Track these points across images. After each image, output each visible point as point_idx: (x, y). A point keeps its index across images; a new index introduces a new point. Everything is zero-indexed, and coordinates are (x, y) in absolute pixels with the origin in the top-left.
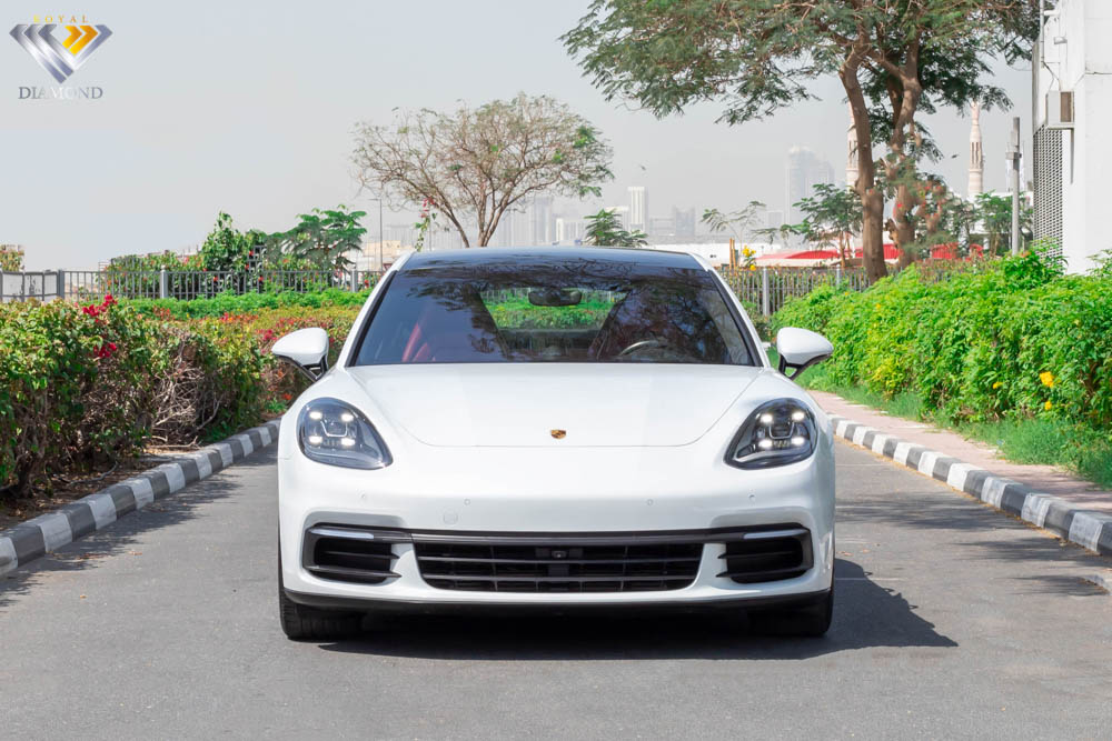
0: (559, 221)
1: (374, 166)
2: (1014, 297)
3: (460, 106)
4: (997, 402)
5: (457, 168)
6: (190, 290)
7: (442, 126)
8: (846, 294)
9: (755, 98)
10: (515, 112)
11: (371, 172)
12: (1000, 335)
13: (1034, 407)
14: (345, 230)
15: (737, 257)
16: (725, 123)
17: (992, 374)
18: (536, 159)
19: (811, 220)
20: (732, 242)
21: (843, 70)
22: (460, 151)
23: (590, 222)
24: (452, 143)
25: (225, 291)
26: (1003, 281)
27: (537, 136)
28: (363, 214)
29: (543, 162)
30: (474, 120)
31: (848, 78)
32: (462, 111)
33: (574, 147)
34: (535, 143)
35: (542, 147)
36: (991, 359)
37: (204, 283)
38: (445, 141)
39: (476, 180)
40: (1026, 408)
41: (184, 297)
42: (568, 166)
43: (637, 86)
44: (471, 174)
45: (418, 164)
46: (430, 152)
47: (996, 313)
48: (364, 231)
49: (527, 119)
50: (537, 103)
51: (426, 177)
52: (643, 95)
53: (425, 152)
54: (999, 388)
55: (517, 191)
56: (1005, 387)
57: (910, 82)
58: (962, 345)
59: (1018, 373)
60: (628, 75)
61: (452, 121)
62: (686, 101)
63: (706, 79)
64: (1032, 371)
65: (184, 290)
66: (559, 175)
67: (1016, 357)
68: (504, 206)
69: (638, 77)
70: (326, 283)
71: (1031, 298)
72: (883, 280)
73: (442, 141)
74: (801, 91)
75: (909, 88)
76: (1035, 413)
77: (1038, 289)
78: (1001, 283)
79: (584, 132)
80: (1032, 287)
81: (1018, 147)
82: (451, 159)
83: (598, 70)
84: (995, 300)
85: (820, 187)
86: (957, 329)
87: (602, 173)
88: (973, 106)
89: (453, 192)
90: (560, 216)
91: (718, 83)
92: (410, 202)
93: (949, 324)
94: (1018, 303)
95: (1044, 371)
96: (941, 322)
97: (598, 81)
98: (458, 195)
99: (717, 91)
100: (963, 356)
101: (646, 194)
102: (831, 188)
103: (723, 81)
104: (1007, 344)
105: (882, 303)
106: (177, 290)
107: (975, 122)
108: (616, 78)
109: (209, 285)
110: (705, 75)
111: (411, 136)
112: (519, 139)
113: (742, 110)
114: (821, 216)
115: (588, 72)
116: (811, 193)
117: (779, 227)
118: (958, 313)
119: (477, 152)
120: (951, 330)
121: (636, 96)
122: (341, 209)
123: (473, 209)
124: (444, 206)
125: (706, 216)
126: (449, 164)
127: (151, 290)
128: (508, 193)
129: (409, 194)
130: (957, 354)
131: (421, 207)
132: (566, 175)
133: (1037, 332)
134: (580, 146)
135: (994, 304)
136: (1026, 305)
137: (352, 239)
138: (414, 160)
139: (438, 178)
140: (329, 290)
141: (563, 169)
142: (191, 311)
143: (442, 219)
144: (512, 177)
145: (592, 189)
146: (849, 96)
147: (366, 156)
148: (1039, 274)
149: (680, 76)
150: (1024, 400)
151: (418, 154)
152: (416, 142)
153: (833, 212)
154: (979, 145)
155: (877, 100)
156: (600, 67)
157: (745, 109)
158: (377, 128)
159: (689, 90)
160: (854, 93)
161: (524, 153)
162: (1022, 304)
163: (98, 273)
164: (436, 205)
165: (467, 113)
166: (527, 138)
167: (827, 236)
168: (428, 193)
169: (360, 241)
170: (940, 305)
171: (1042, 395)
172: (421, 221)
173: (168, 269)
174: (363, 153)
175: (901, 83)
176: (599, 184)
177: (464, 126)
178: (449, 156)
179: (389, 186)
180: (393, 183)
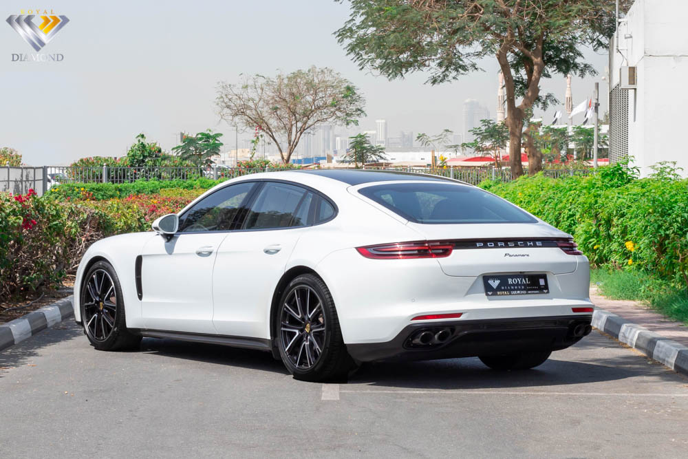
0: (338, 138)
1: (228, 107)
2: (608, 192)
3: (278, 73)
4: (596, 257)
5: (276, 109)
6: (120, 178)
7: (268, 84)
8: (500, 185)
9: (447, 70)
10: (310, 77)
11: (227, 111)
12: (600, 216)
13: (621, 262)
14: (211, 144)
15: (436, 161)
16: (429, 84)
17: (594, 240)
18: (321, 104)
19: (479, 140)
20: (433, 151)
21: (498, 53)
22: (277, 99)
23: (352, 140)
24: (272, 94)
25: (141, 179)
26: (600, 182)
27: (322, 91)
28: (221, 135)
29: (325, 106)
30: (286, 81)
31: (501, 58)
32: (279, 76)
33: (343, 97)
34: (321, 95)
35: (325, 97)
36: (593, 230)
37: (129, 174)
38: (269, 93)
39: (287, 116)
40: (615, 262)
41: (117, 182)
42: (340, 108)
43: (378, 62)
44: (283, 112)
45: (253, 106)
46: (260, 99)
47: (596, 202)
48: (222, 144)
49: (316, 81)
50: (322, 71)
51: (258, 114)
52: (381, 67)
53: (258, 100)
54: (598, 249)
55: (310, 122)
56: (601, 248)
57: (537, 60)
58: (573, 220)
59: (611, 241)
60: (373, 55)
61: (273, 82)
62: (407, 71)
63: (419, 58)
64: (620, 240)
65: (116, 178)
66: (334, 113)
67: (609, 230)
68: (302, 130)
69: (378, 56)
70: (199, 175)
71: (619, 193)
72: (522, 177)
73: (268, 93)
74: (474, 66)
75: (537, 64)
76: (621, 267)
77: (622, 188)
78: (599, 184)
79: (348, 89)
80: (618, 186)
81: (598, 99)
82: (272, 103)
83: (355, 52)
84: (595, 194)
85: (484, 121)
86: (570, 210)
87: (359, 112)
88: (573, 75)
89: (273, 122)
90: (338, 136)
91: (426, 61)
92: (249, 128)
93: (565, 208)
94: (610, 197)
95: (627, 240)
96: (560, 206)
97: (356, 58)
98: (276, 124)
99: (425, 65)
100: (574, 227)
101: (386, 124)
102: (491, 122)
103: (429, 59)
104: (603, 222)
105: (522, 192)
106: (113, 178)
107: (568, 86)
108: (365, 57)
109: (132, 175)
110: (418, 56)
111: (249, 90)
112: (312, 92)
113: (439, 76)
114: (484, 138)
115: (349, 53)
116: (478, 124)
117: (460, 144)
118: (571, 201)
119: (287, 99)
120: (566, 211)
121: (377, 68)
122: (208, 132)
123: (285, 133)
124: (268, 131)
125: (418, 138)
126: (271, 106)
127: (97, 178)
128: (305, 123)
129: (248, 123)
130: (570, 226)
131: (254, 131)
132: (338, 114)
133: (623, 215)
134: (346, 96)
135: (595, 197)
136: (616, 198)
137: (215, 149)
138: (251, 104)
139: (265, 114)
140: (200, 178)
141: (337, 110)
142: (120, 190)
143: (267, 138)
144: (307, 114)
145: (353, 121)
146: (502, 69)
147: (223, 101)
148: (623, 178)
149: (404, 56)
150: (615, 258)
151: (253, 100)
152: (251, 93)
153: (492, 136)
154: (570, 99)
155: (517, 71)
156: (357, 50)
157: (441, 76)
158: (230, 85)
159: (408, 65)
160: (505, 68)
161: (314, 100)
162: (613, 197)
163: (67, 168)
164: (263, 130)
165: (282, 77)
166: (316, 92)
167: (487, 149)
168: (259, 123)
169: (219, 150)
170: (559, 195)
171: (626, 255)
172: (255, 139)
173: (107, 165)
174: (222, 99)
175: (532, 61)
176: (358, 118)
177: (280, 85)
178: (271, 102)
179: (237, 119)
180: (240, 116)
